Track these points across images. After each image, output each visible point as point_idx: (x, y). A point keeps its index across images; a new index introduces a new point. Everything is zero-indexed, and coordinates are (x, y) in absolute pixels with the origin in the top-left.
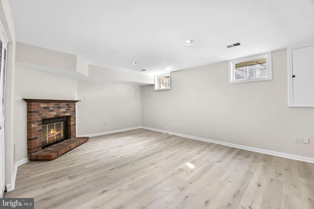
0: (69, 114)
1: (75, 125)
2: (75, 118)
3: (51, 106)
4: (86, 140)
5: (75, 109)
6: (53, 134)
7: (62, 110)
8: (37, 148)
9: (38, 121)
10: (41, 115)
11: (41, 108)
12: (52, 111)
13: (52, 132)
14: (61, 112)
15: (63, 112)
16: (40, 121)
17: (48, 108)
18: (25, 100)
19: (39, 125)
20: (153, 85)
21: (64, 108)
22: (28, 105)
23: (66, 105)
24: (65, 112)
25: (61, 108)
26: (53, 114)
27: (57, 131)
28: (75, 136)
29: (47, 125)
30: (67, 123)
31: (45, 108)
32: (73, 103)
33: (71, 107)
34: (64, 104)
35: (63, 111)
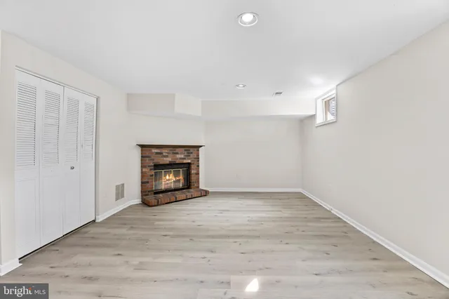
0: (189, 161)
1: (198, 174)
2: (198, 166)
3: (165, 151)
4: (205, 194)
5: (198, 155)
6: (169, 180)
7: (178, 156)
8: (149, 192)
9: (149, 166)
10: (153, 160)
11: (152, 153)
12: (167, 156)
13: (167, 177)
14: (177, 159)
15: (181, 159)
16: (151, 166)
17: (161, 153)
18: (139, 145)
19: (151, 169)
20: (313, 117)
21: (181, 154)
22: (142, 150)
23: (185, 150)
24: (185, 159)
25: (177, 153)
26: (167, 160)
27: (175, 177)
28: (198, 187)
29: (163, 171)
30: (188, 171)
31: (157, 153)
32: (196, 149)
33: (191, 153)
34: (183, 149)
35: (180, 157)
